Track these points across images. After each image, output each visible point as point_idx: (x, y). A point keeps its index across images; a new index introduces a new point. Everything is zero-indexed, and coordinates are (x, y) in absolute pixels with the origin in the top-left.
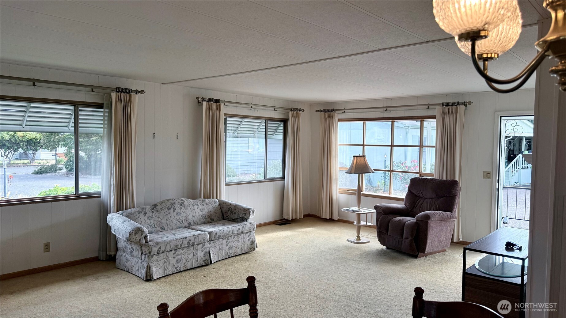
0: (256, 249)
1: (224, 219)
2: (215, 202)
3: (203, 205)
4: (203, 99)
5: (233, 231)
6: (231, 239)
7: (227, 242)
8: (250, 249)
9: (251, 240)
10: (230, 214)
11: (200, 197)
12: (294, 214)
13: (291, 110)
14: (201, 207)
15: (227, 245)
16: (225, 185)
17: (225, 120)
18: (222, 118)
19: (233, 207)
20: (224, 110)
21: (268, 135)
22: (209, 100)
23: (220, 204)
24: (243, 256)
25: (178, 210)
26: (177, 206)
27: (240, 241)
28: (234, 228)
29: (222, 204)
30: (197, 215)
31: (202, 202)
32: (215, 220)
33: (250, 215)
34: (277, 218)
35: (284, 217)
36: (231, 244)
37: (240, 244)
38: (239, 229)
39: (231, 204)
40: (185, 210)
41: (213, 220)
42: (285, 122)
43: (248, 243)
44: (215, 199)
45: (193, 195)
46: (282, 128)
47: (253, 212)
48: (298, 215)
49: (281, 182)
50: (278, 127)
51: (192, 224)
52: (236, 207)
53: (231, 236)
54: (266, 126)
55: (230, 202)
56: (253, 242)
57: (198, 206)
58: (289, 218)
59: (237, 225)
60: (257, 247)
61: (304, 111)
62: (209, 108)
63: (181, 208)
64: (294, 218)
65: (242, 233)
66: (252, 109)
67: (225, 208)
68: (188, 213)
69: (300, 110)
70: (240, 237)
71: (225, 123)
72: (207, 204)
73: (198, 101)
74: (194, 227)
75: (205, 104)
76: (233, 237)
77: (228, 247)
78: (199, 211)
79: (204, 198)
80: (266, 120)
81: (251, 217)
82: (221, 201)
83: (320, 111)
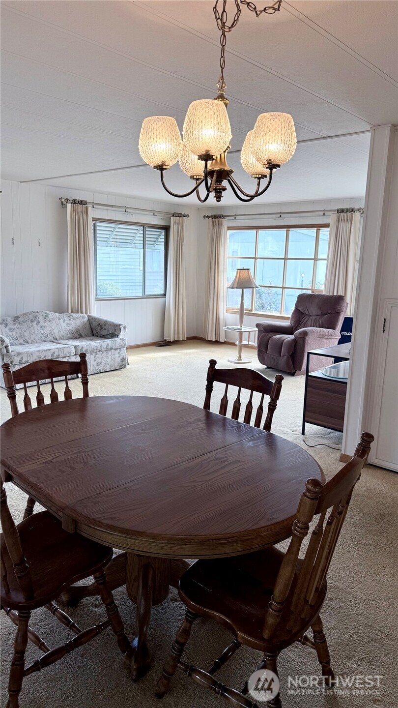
0: (128, 366)
1: (94, 336)
2: (84, 318)
3: (70, 320)
4: (67, 201)
5: (101, 347)
6: (99, 354)
7: (95, 357)
8: (121, 366)
9: (121, 357)
10: (100, 330)
11: (68, 312)
12: (176, 335)
13: (173, 216)
14: (67, 321)
15: (95, 360)
16: (96, 300)
17: (95, 225)
18: (91, 224)
19: (102, 323)
20: (92, 213)
21: (146, 245)
22: (74, 202)
23: (89, 320)
24: (113, 372)
25: (42, 323)
26: (41, 319)
27: (110, 357)
28: (102, 343)
29: (91, 320)
30: (64, 330)
31: (69, 316)
32: (83, 335)
33: (121, 331)
34: (157, 339)
35: (165, 338)
36: (99, 360)
37: (109, 360)
38: (108, 344)
39: (100, 320)
40: (49, 324)
41: (82, 336)
42: (167, 229)
43: (118, 360)
44: (84, 314)
45: (60, 309)
46: (163, 237)
47: (125, 328)
48: (181, 336)
49: (161, 300)
50: (159, 235)
51: (58, 338)
52: (106, 322)
53: (100, 351)
54: (144, 234)
55: (100, 317)
56: (123, 360)
57: (64, 321)
58: (170, 339)
59: (107, 340)
60: (128, 364)
61: (189, 216)
62: (74, 211)
63: (45, 322)
64: (176, 339)
65: (111, 349)
66: (127, 213)
67: (94, 324)
68: (53, 327)
69: (184, 216)
70: (110, 352)
71: (95, 230)
72: (74, 319)
73: (62, 202)
74: (60, 342)
75: (69, 206)
76: (101, 352)
77: (96, 363)
78: (66, 326)
79: (72, 312)
80: (144, 227)
81: (121, 333)
82: (90, 316)
83: (208, 217)
